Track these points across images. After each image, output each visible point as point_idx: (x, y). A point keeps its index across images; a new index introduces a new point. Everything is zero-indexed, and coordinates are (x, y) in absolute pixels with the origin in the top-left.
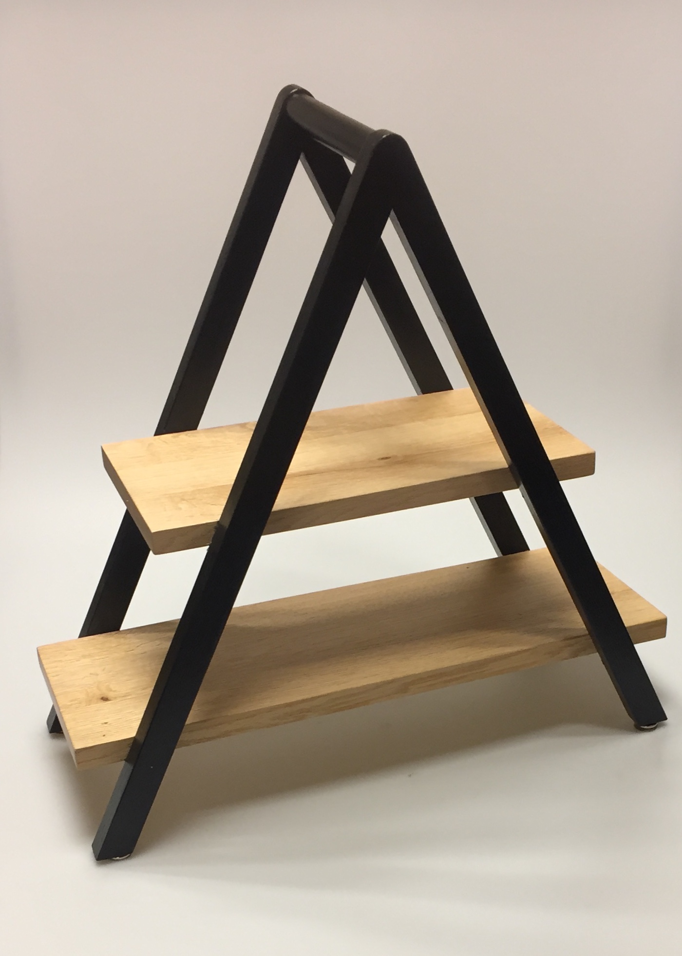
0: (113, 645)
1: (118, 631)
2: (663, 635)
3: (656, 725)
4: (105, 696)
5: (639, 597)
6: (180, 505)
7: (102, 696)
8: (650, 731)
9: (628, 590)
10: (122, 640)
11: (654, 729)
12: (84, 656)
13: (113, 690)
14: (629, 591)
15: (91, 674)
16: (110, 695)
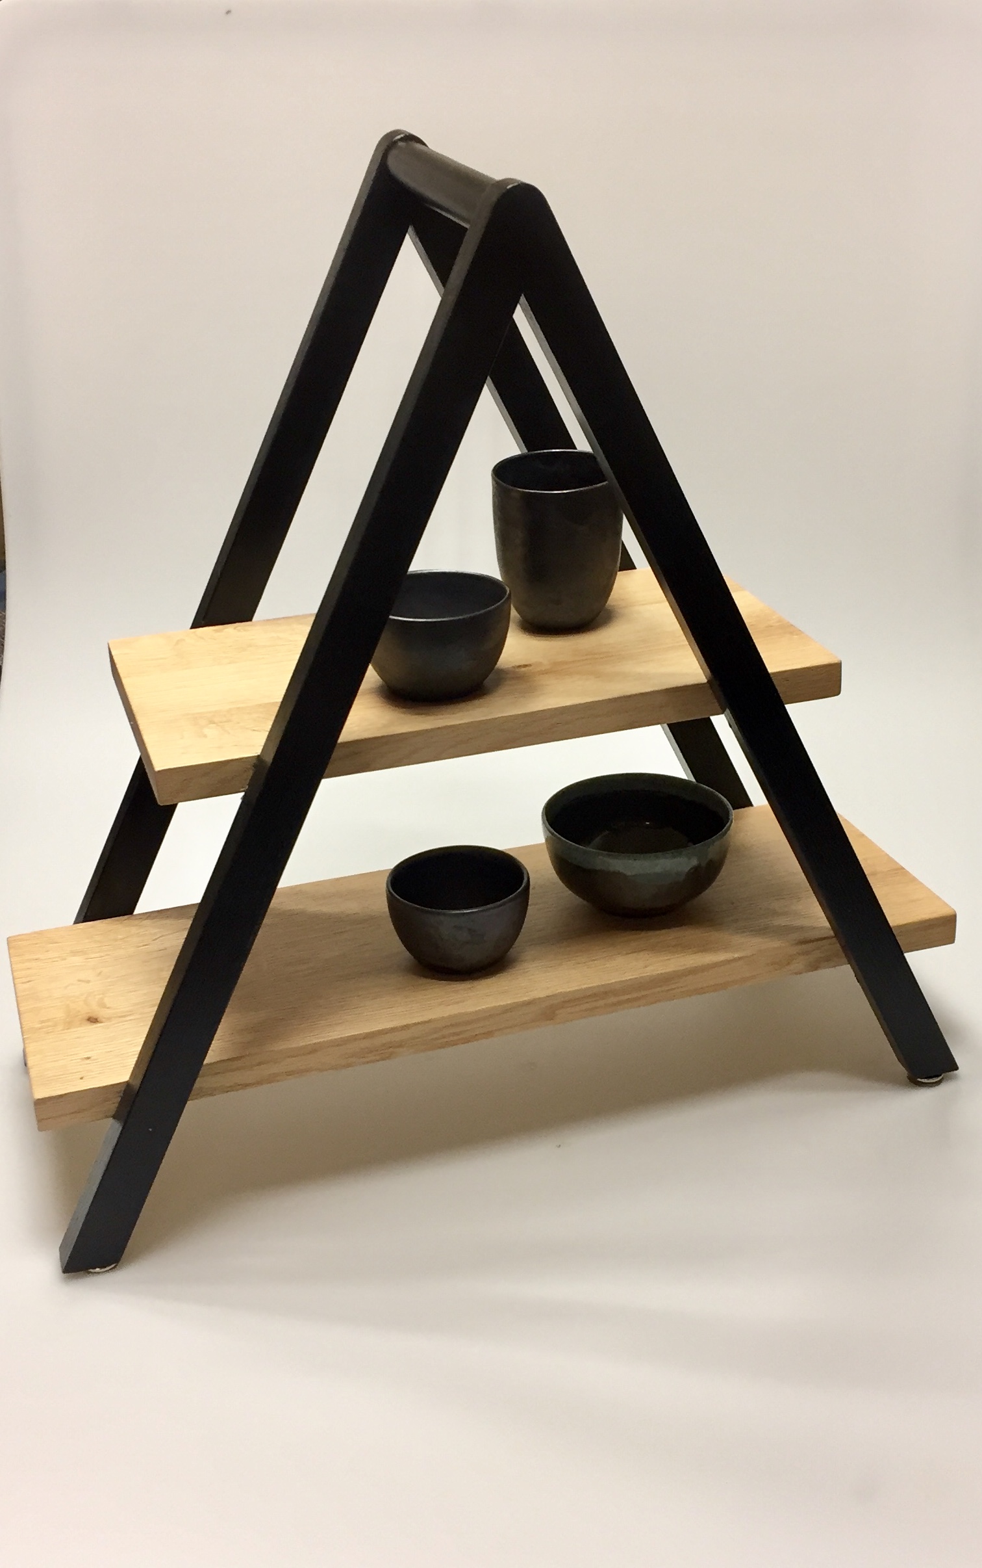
0: (120, 937)
1: (130, 916)
2: (950, 939)
3: (941, 1078)
4: (94, 1015)
5: (914, 880)
6: (206, 731)
7: (90, 1015)
8: (931, 1087)
9: (897, 869)
10: (134, 930)
11: (938, 1083)
12: (74, 953)
13: (108, 1005)
14: (899, 871)
15: (79, 981)
16: (101, 1013)
